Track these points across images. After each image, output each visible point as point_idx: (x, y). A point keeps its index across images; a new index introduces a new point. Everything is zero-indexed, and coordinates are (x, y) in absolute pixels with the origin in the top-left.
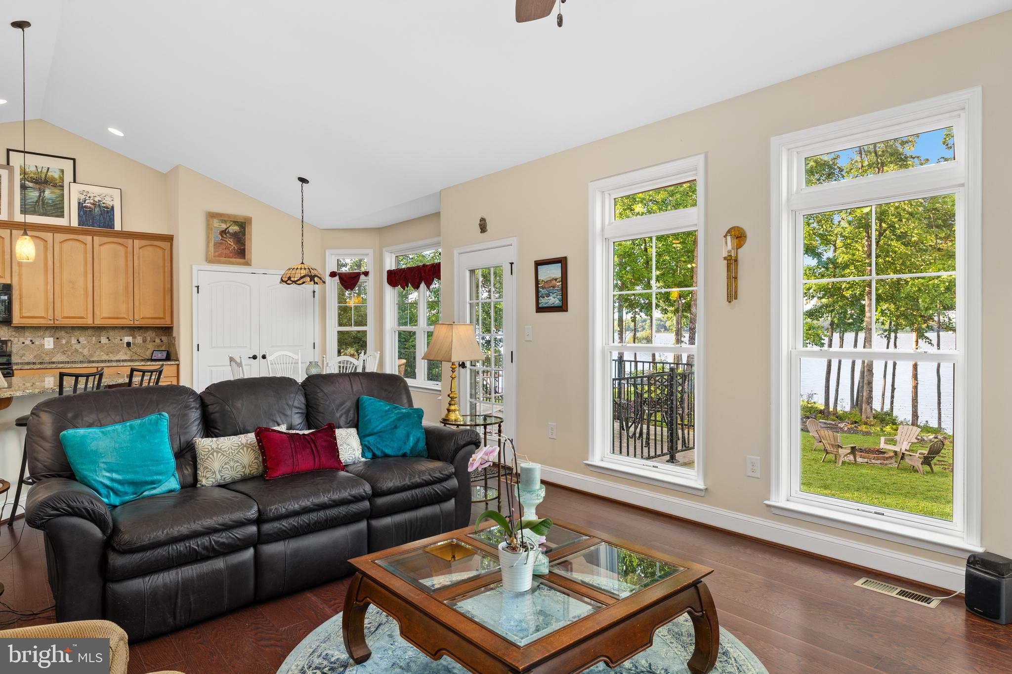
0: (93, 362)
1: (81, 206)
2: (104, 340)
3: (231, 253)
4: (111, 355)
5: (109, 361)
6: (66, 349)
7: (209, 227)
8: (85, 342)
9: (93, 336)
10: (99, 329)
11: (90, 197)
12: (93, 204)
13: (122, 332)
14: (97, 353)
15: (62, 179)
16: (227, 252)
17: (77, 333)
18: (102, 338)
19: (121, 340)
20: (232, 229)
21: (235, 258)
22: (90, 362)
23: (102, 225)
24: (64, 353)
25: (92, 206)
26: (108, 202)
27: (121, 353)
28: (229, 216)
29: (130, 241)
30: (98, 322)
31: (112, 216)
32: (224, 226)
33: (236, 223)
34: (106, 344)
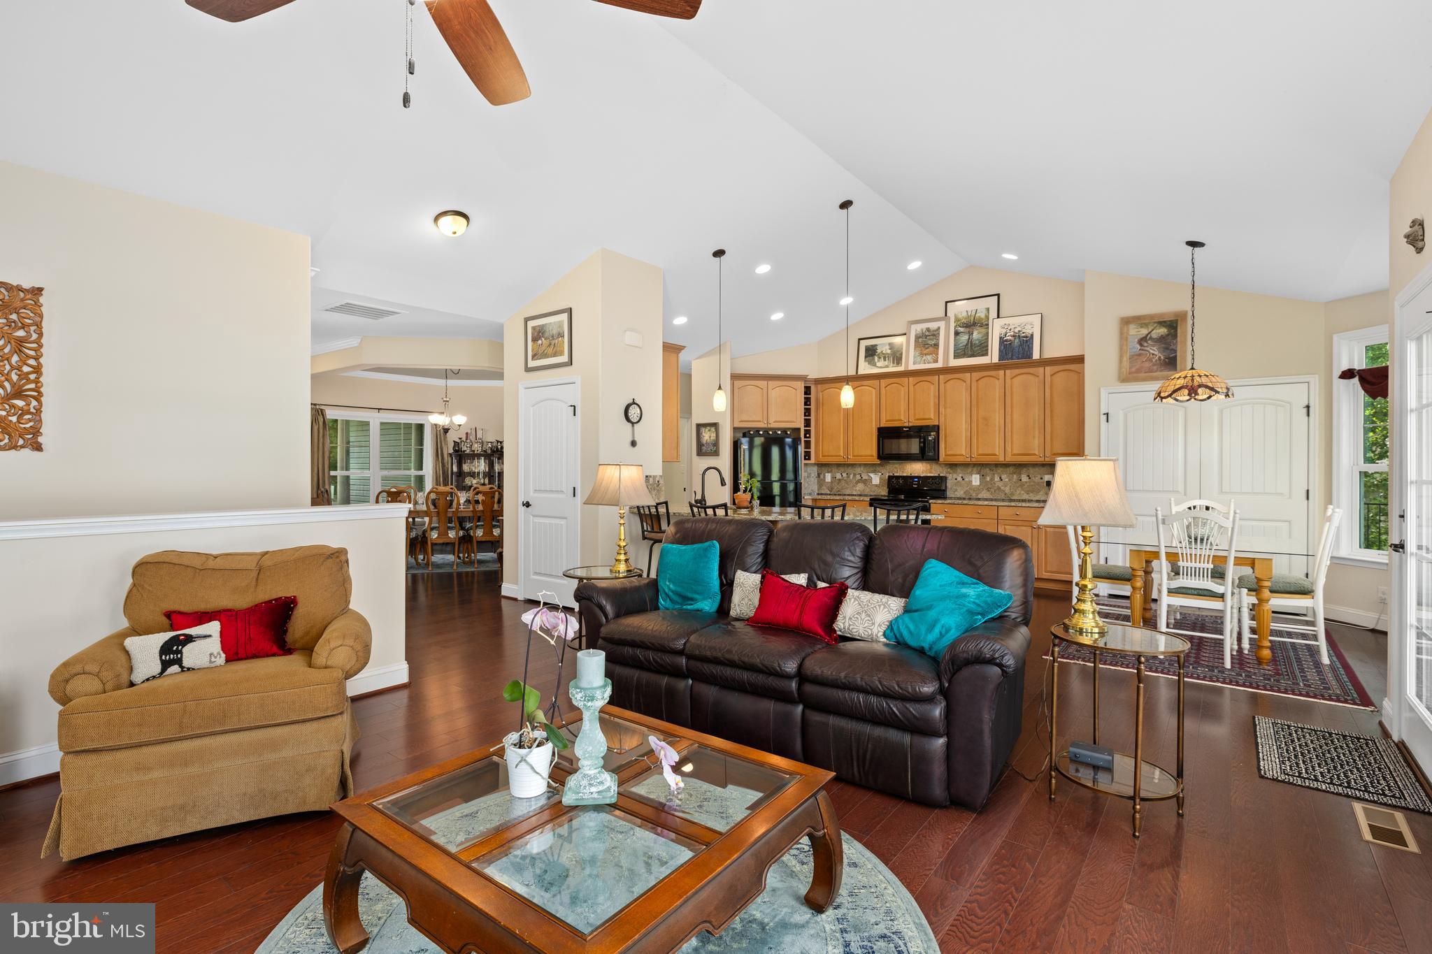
0: (1014, 501)
1: (1002, 341)
2: (1024, 478)
3: (1154, 365)
4: (1031, 494)
5: (1030, 501)
6: (990, 486)
7: (1123, 337)
8: (1007, 480)
9: (1014, 473)
10: (1019, 466)
11: (1010, 330)
12: (1014, 336)
13: (1043, 469)
14: (1018, 492)
15: (987, 317)
16: (1147, 365)
17: (1000, 470)
18: (1023, 476)
19: (1041, 478)
20: (1156, 333)
21: (1161, 371)
22: (1011, 500)
23: (1020, 356)
24: (988, 490)
25: (1012, 339)
26: (1028, 331)
27: (1041, 493)
28: (1151, 317)
29: (1041, 369)
30: (1009, 459)
31: (1031, 345)
32: (1144, 332)
33: (1162, 324)
34: (1026, 482)
